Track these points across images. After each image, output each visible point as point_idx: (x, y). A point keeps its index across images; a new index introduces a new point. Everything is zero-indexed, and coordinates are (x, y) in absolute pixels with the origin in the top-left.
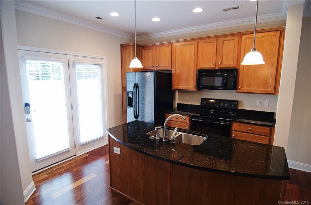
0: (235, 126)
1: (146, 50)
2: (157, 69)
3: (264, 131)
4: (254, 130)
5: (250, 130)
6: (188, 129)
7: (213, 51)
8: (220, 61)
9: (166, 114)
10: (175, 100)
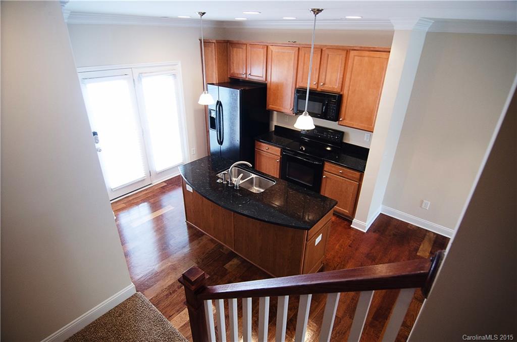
0: (328, 166)
1: (235, 49)
3: (354, 176)
4: (345, 173)
5: (341, 172)
7: (316, 66)
8: (323, 81)
9: (256, 142)
10: (272, 120)
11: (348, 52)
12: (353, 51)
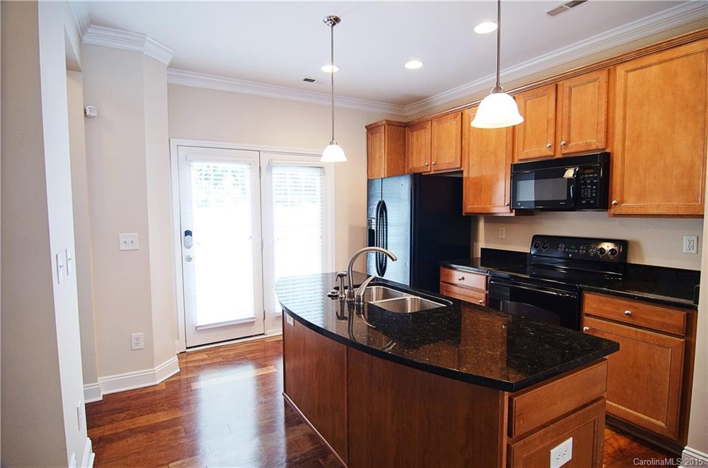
0: (592, 303)
1: (415, 132)
2: (435, 171)
3: (667, 320)
4: (641, 315)
5: (628, 314)
6: (483, 305)
7: (548, 116)
8: (565, 137)
9: (442, 269)
10: (476, 239)
11: (612, 72)
12: (621, 66)
